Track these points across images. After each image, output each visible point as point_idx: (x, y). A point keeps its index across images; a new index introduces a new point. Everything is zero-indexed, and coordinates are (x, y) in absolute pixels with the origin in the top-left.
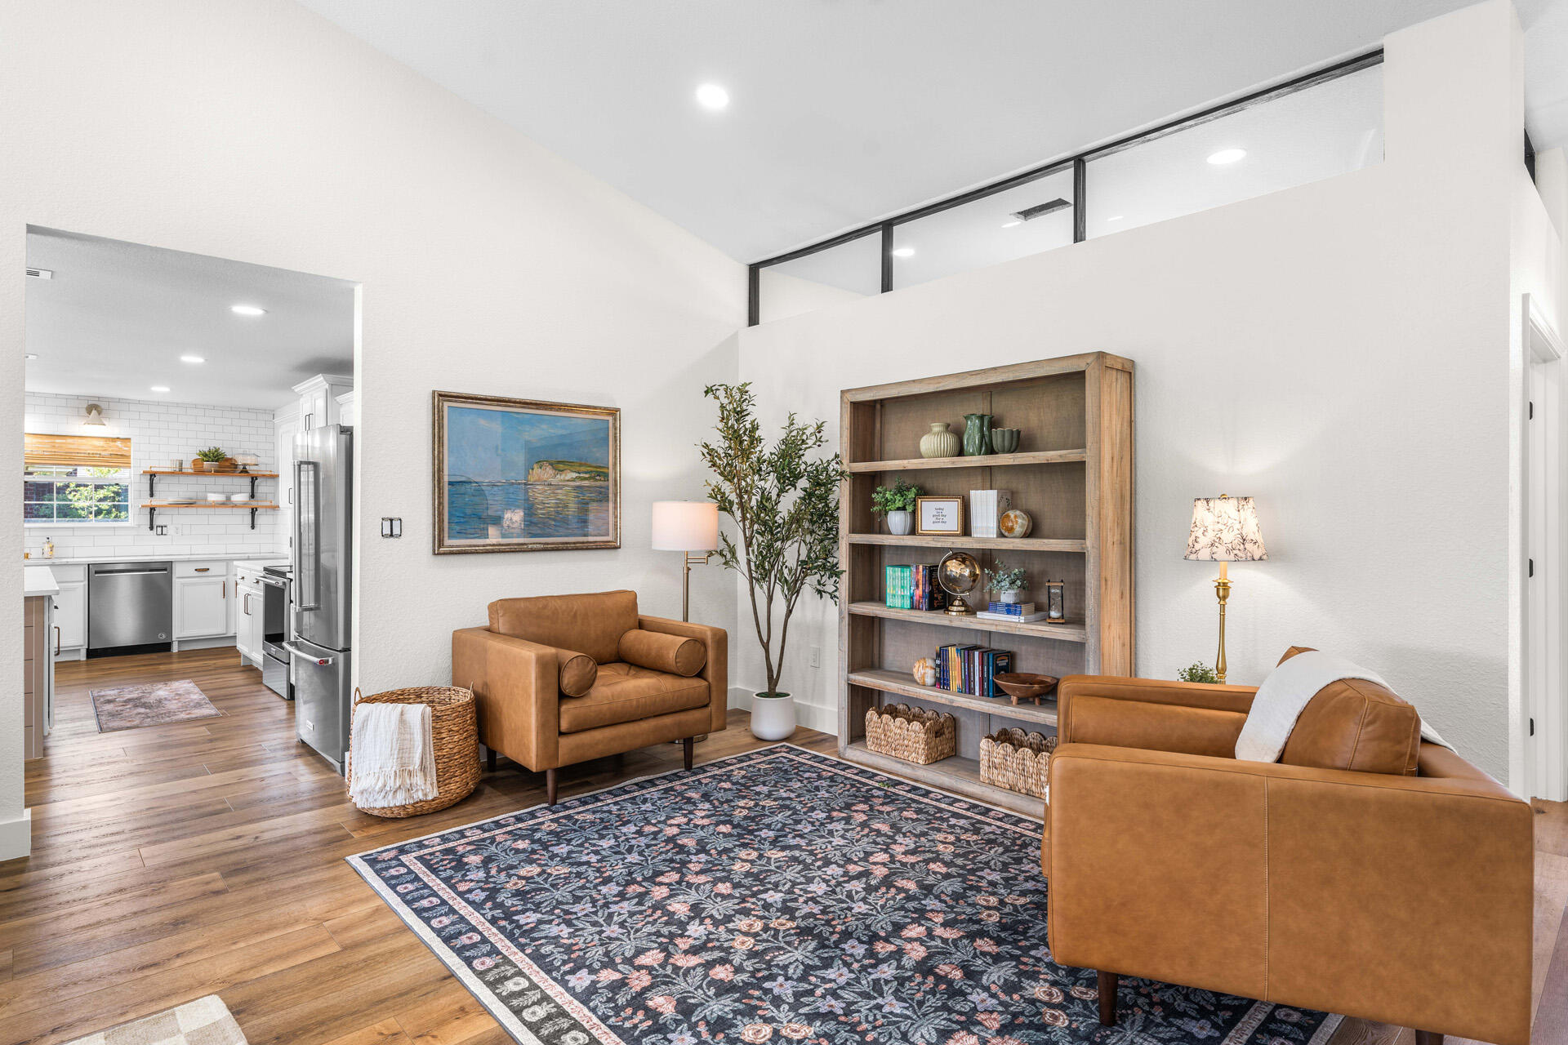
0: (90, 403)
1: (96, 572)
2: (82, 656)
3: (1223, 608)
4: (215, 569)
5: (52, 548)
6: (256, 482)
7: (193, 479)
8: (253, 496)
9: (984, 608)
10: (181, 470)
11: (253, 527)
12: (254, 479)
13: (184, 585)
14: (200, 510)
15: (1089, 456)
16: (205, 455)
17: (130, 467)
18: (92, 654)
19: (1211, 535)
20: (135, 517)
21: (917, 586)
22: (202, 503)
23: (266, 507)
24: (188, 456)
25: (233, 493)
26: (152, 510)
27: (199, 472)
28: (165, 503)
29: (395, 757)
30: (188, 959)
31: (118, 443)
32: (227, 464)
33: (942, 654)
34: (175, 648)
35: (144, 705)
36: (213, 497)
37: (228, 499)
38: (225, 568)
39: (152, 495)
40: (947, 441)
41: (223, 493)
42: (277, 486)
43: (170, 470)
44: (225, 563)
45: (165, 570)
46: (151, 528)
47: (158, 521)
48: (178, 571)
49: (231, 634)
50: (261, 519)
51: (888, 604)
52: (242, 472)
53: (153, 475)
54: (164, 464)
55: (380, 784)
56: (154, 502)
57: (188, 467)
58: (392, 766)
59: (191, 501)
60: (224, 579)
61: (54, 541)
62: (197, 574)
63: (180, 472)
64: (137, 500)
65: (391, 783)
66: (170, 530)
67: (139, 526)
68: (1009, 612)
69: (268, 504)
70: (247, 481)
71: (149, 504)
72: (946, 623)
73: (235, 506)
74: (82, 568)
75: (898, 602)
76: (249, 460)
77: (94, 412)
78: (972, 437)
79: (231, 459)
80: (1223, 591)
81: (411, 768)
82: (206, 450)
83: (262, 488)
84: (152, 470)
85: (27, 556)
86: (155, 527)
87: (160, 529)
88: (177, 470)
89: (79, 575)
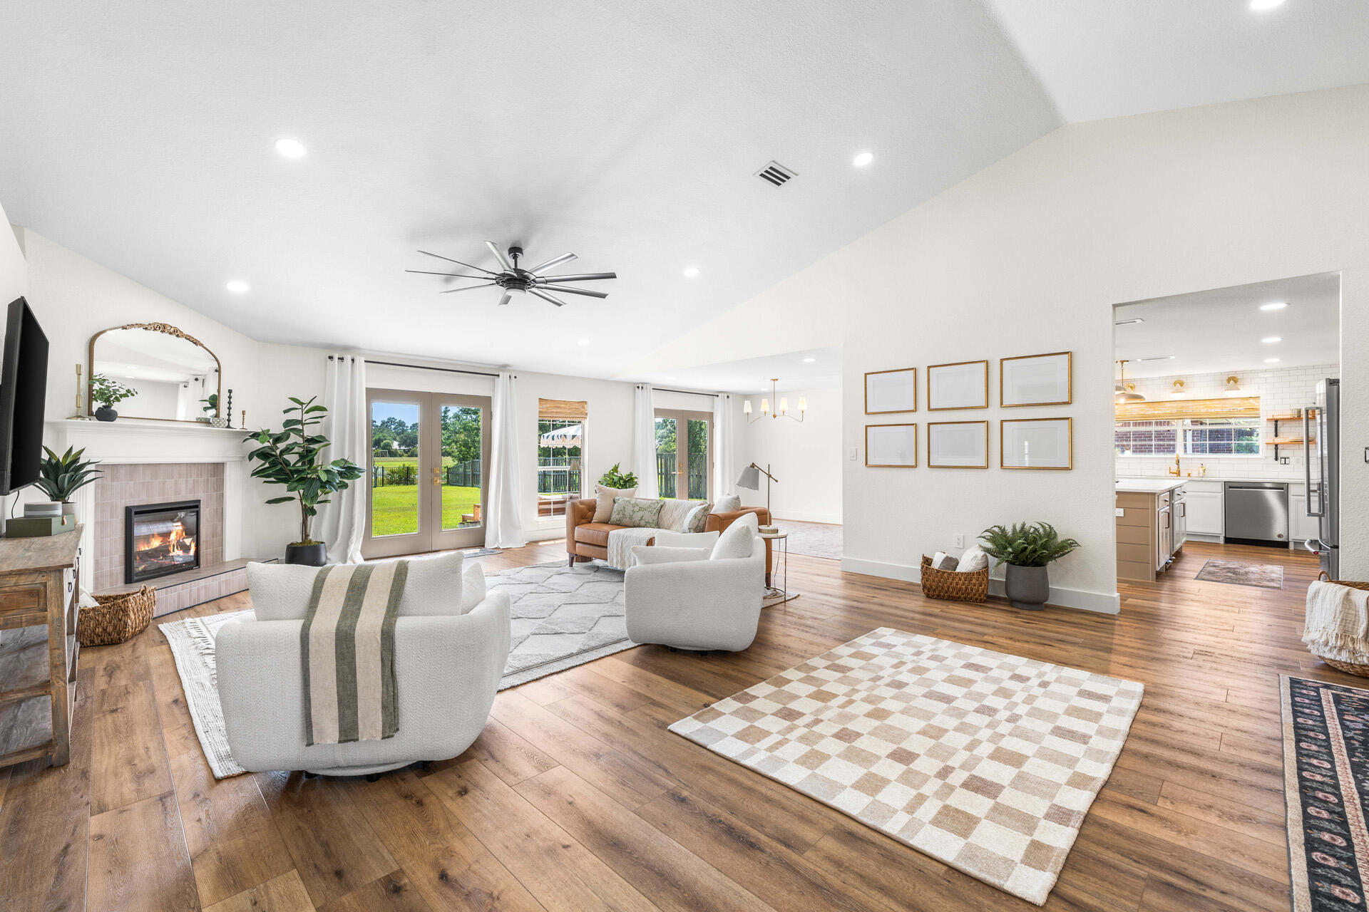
0: (1230, 376)
1: (1230, 487)
2: (1221, 541)
5: (1204, 471)
10: (1300, 416)
13: (1298, 501)
17: (1259, 417)
18: (1228, 540)
20: (1265, 452)
24: (1305, 406)
26: (1276, 445)
28: (1287, 441)
29: (1338, 623)
30: (1146, 671)
31: (1251, 401)
34: (1292, 547)
35: (1234, 573)
39: (1276, 436)
43: (1289, 417)
45: (1282, 489)
46: (1276, 459)
47: (1282, 454)
48: (1293, 489)
53: (1276, 421)
54: (1288, 414)
55: (1323, 639)
56: (1277, 440)
58: (1334, 629)
61: (1207, 465)
63: (1297, 419)
64: (1263, 438)
65: (1332, 642)
66: (1289, 461)
67: (1266, 457)
71: (1274, 442)
74: (1221, 484)
77: (1232, 382)
81: (1355, 637)
84: (1276, 417)
85: (1189, 475)
86: (1279, 458)
87: (1283, 460)
88: (1296, 416)
89: (1219, 489)
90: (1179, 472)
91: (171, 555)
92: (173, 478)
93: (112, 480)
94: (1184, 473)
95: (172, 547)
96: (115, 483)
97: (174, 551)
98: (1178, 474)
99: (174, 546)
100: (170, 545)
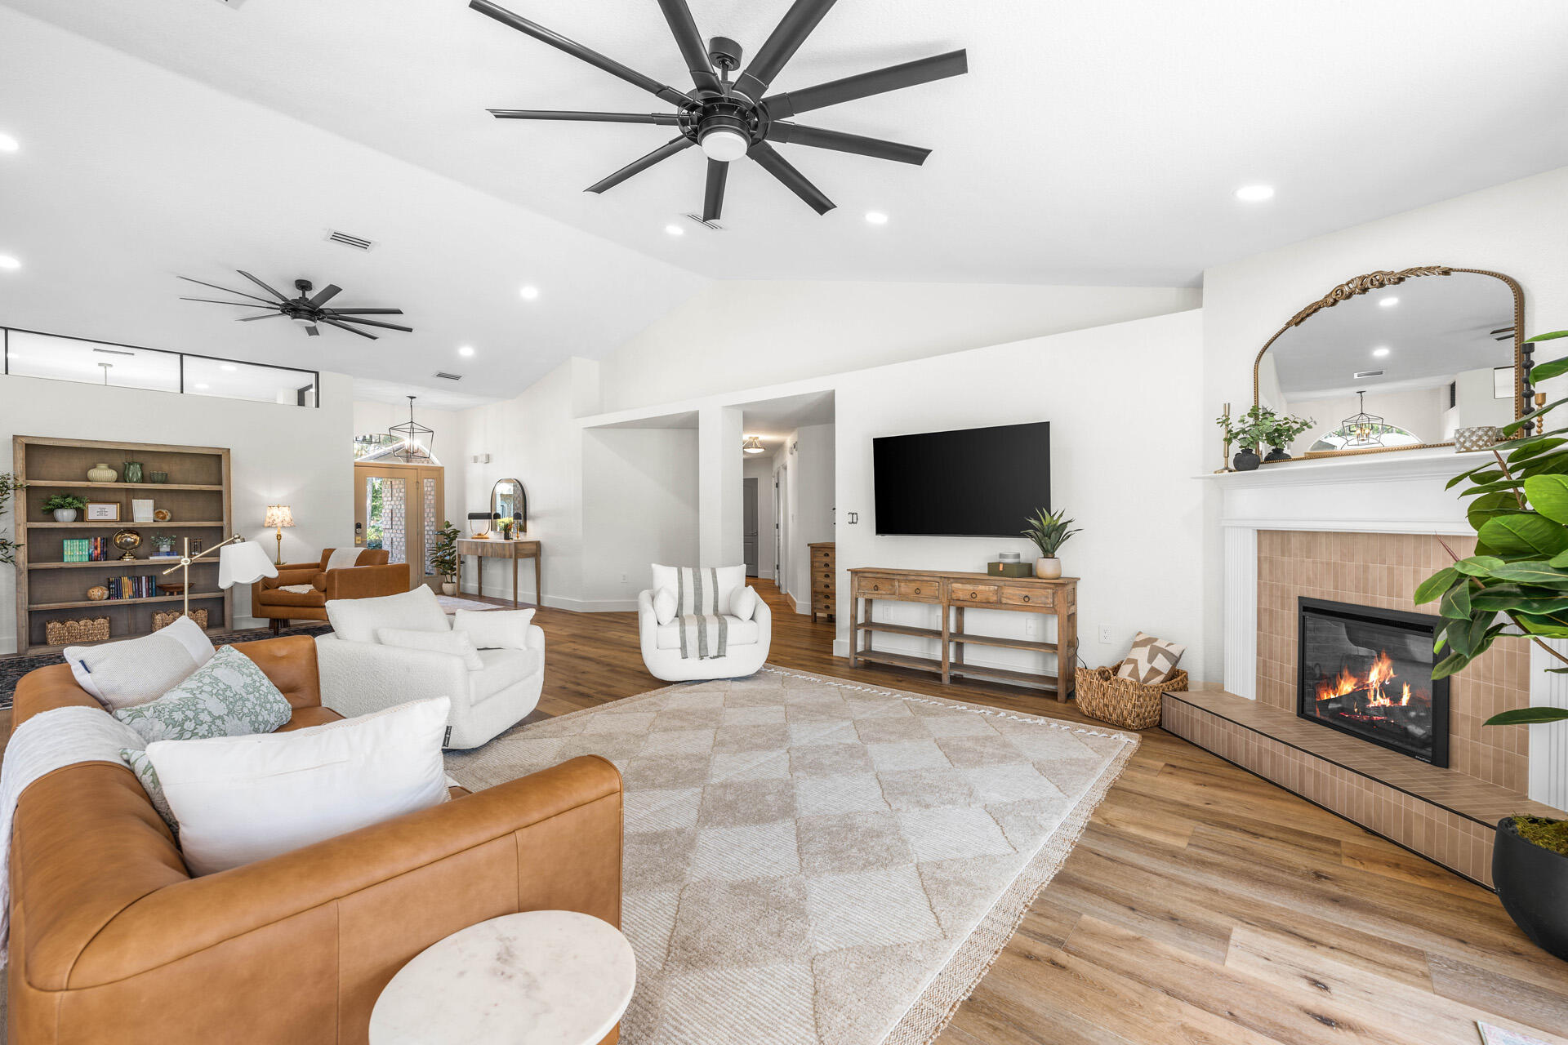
3: (279, 543)
9: (152, 555)
15: (223, 488)
19: (281, 519)
21: (96, 548)
33: (118, 582)
40: (112, 474)
51: (65, 560)
68: (168, 555)
72: (122, 565)
75: (76, 559)
78: (135, 472)
80: (279, 537)
91: (1371, 706)
92: (1383, 562)
93: (1283, 554)
95: (1372, 693)
96: (1286, 559)
97: (1375, 700)
99: (1375, 691)
100: (1368, 690)
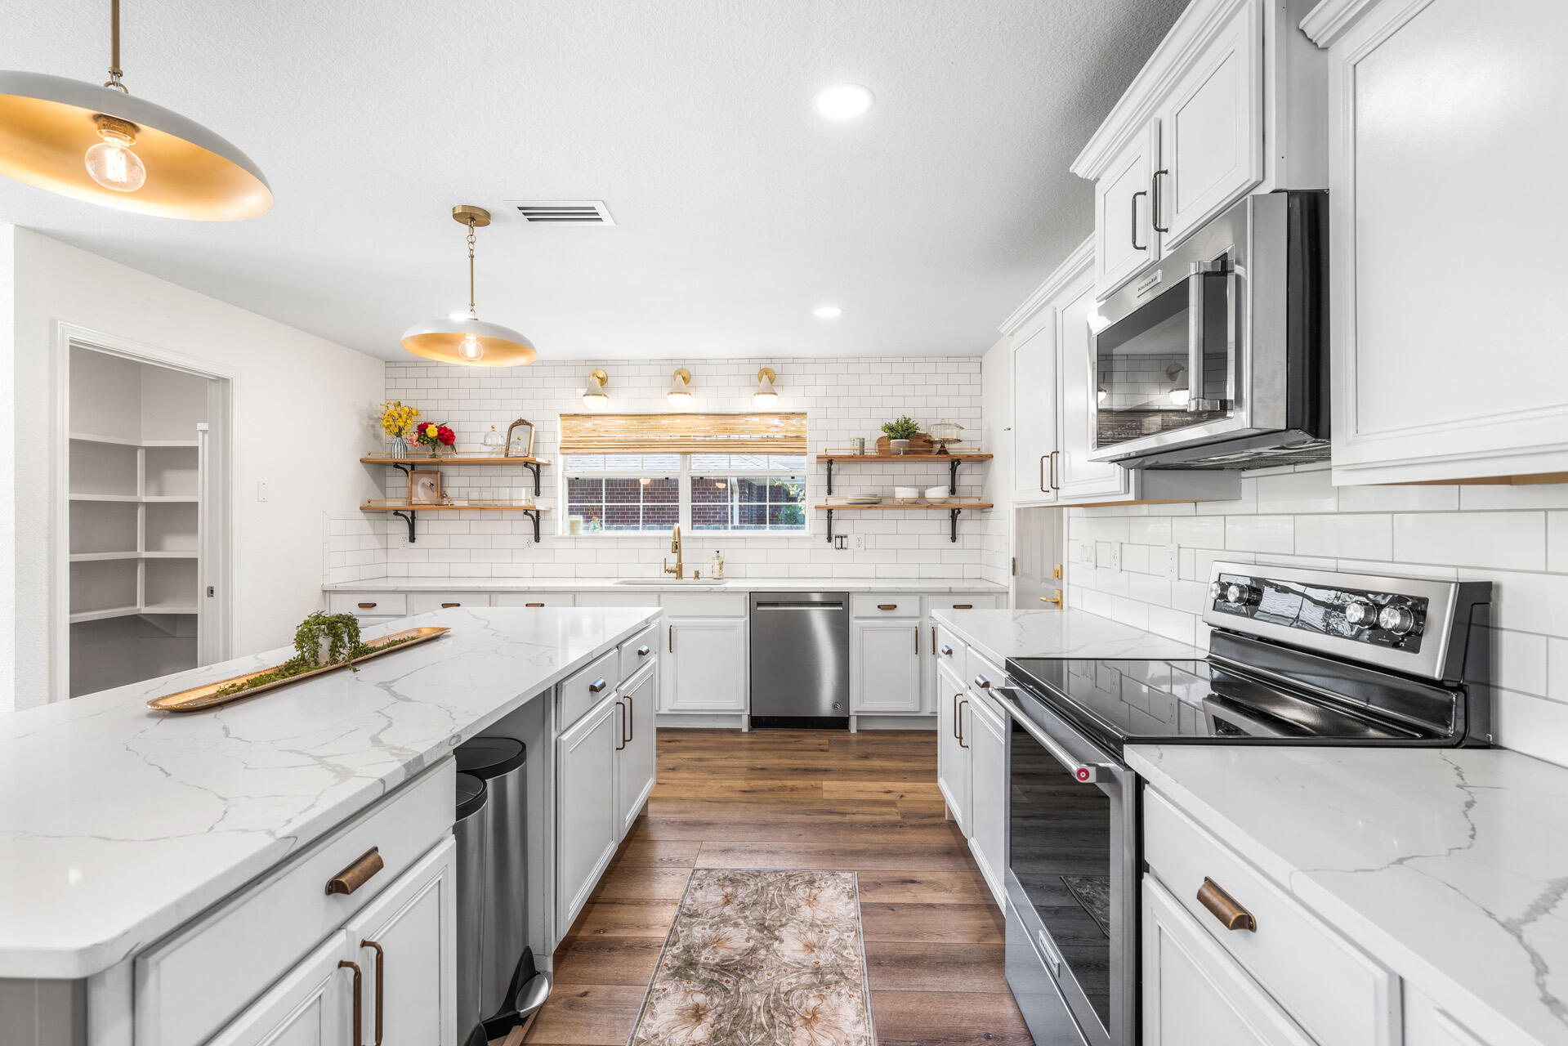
0: (763, 366)
1: (759, 604)
2: (744, 725)
4: (906, 606)
5: (720, 566)
6: (959, 468)
7: (877, 468)
8: (953, 491)
10: (862, 452)
11: (954, 539)
12: (955, 463)
13: (863, 629)
14: (888, 513)
16: (891, 429)
17: (804, 454)
18: (756, 722)
20: (813, 524)
22: (890, 502)
23: (972, 507)
24: (872, 433)
25: (927, 487)
26: (830, 511)
27: (885, 455)
28: (843, 502)
31: (793, 420)
32: (921, 443)
34: (853, 729)
36: (904, 493)
37: (922, 495)
38: (917, 605)
39: (830, 492)
41: (915, 486)
42: (986, 474)
43: (847, 453)
44: (917, 598)
45: (840, 604)
46: (829, 539)
47: (837, 528)
48: (857, 607)
49: (926, 713)
50: (965, 527)
52: (939, 453)
53: (830, 461)
54: (845, 448)
56: (832, 502)
57: (871, 449)
59: (874, 499)
60: (916, 623)
61: (726, 555)
62: (880, 613)
63: (859, 458)
64: (810, 498)
66: (850, 542)
67: (815, 535)
69: (975, 502)
70: (948, 466)
71: (824, 504)
73: (931, 506)
74: (742, 597)
76: (950, 434)
77: (765, 377)
79: (925, 435)
82: (893, 422)
83: (968, 477)
84: (830, 453)
85: (697, 575)
86: (833, 537)
87: (839, 540)
88: (858, 453)
89: (741, 607)
90: (680, 567)
94: (688, 572)
98: (679, 572)
